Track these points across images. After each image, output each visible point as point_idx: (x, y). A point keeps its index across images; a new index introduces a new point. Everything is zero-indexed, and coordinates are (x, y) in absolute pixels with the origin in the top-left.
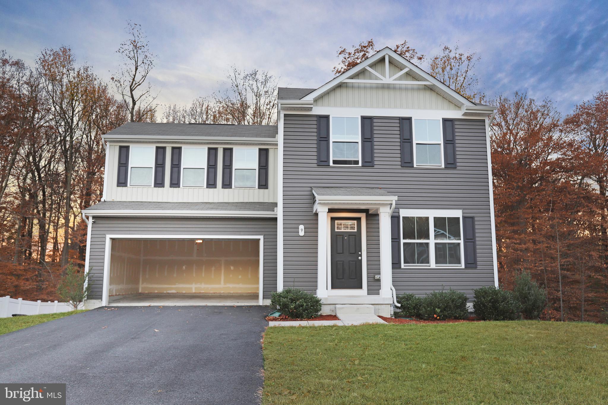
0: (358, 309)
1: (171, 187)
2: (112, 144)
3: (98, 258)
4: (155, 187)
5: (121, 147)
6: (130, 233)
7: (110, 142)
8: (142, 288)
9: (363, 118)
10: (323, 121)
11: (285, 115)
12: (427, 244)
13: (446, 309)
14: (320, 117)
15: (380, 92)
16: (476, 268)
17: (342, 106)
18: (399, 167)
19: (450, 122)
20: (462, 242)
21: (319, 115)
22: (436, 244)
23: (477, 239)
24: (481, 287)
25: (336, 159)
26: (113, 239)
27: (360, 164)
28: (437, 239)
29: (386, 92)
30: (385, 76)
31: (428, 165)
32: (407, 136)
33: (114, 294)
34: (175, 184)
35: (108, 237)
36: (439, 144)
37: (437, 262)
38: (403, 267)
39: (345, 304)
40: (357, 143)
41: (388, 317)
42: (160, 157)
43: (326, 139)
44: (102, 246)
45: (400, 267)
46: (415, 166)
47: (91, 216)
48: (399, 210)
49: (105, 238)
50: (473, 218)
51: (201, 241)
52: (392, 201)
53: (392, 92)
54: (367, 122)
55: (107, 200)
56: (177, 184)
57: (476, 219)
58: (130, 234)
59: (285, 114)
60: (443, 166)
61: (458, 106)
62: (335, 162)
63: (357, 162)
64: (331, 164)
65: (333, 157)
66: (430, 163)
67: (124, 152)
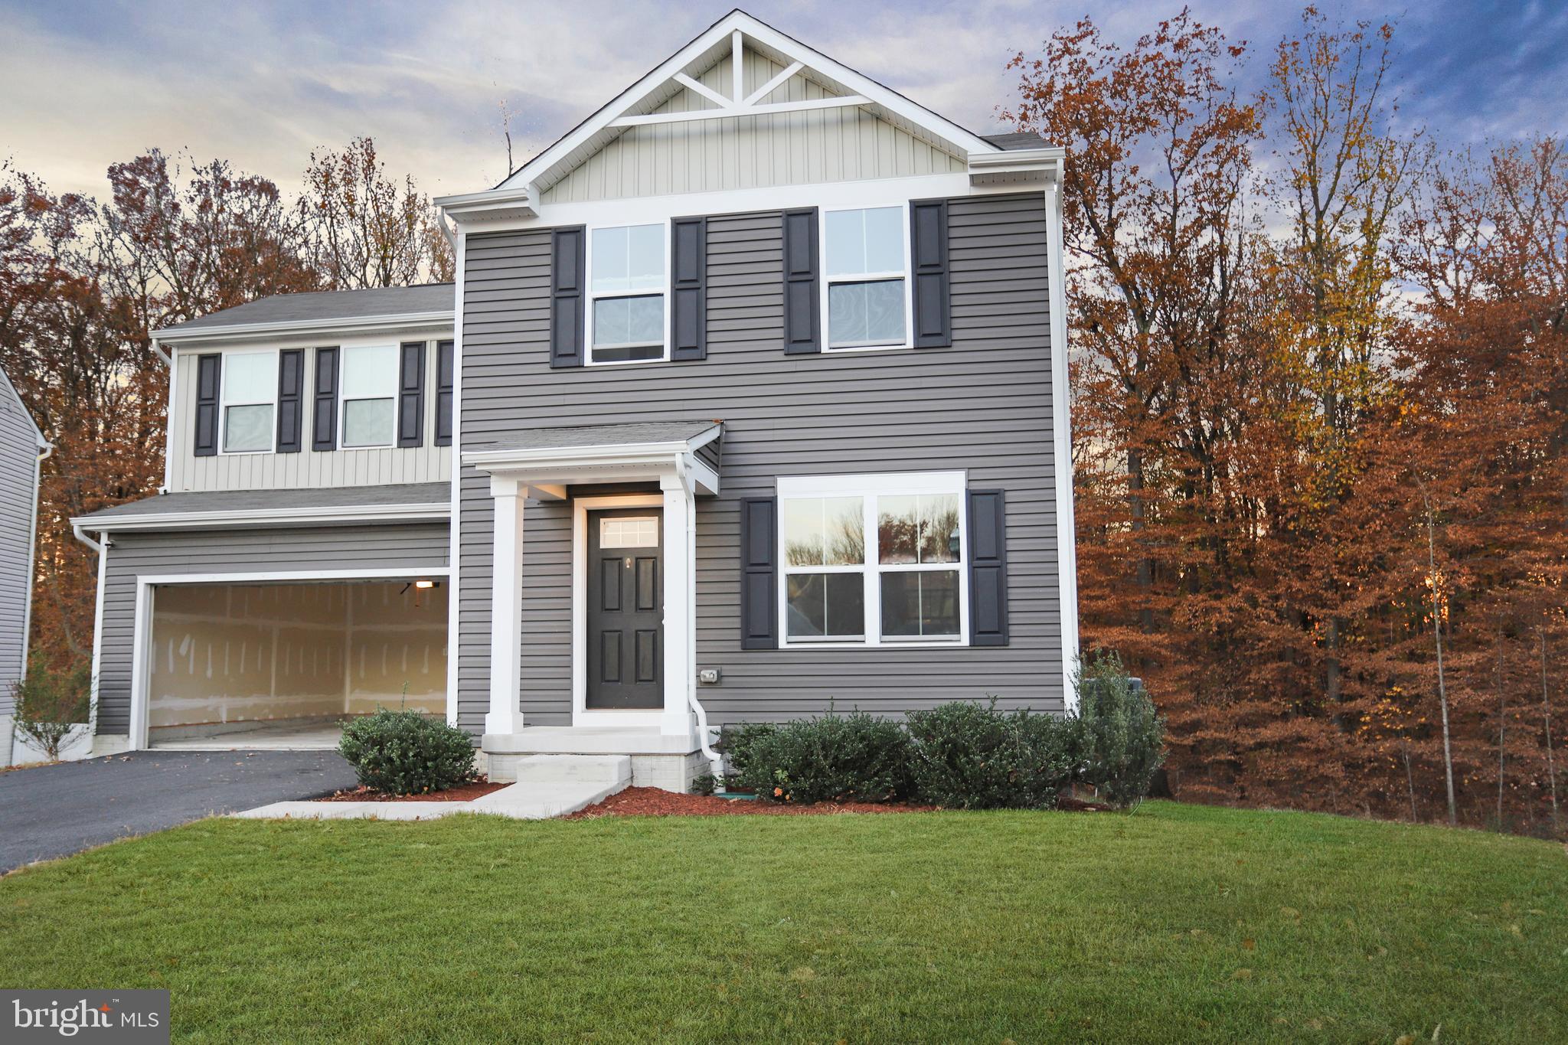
0: (574, 767)
1: (314, 450)
2: (182, 352)
3: (121, 633)
4: (278, 451)
5: (202, 358)
6: (191, 570)
7: (180, 346)
8: (353, 703)
9: (678, 224)
10: (568, 243)
11: (470, 238)
12: (859, 577)
13: (807, 772)
14: (559, 233)
15: (730, 144)
16: (1004, 644)
17: (620, 195)
18: (780, 356)
19: (934, 211)
20: (962, 567)
21: (555, 228)
22: (884, 576)
23: (1011, 557)
24: (947, 703)
25: (599, 346)
26: (155, 587)
27: (667, 356)
28: (886, 560)
29: (747, 142)
30: (730, 97)
31: (866, 344)
32: (800, 264)
33: (224, 718)
34: (325, 442)
35: (143, 580)
36: (901, 279)
37: (887, 629)
38: (782, 644)
39: (557, 754)
40: (662, 295)
41: (676, 791)
42: (290, 375)
43: (575, 292)
44: (128, 605)
45: (775, 647)
46: (825, 349)
47: (104, 531)
48: (775, 482)
49: (135, 583)
50: (997, 494)
51: (429, 584)
52: (674, 455)
53: (764, 141)
54: (688, 232)
55: (174, 491)
56: (329, 442)
57: (1010, 497)
58: (188, 573)
59: (467, 235)
60: (910, 344)
61: (955, 158)
62: (598, 355)
63: (657, 351)
64: (588, 361)
65: (594, 342)
66: (871, 338)
67: (210, 368)
